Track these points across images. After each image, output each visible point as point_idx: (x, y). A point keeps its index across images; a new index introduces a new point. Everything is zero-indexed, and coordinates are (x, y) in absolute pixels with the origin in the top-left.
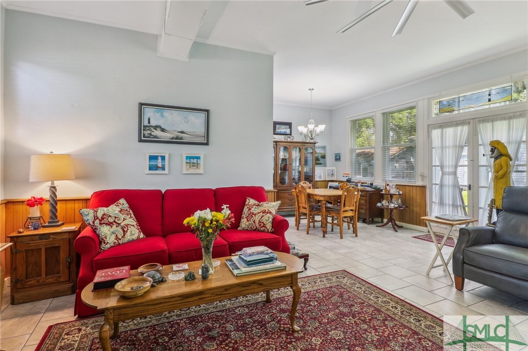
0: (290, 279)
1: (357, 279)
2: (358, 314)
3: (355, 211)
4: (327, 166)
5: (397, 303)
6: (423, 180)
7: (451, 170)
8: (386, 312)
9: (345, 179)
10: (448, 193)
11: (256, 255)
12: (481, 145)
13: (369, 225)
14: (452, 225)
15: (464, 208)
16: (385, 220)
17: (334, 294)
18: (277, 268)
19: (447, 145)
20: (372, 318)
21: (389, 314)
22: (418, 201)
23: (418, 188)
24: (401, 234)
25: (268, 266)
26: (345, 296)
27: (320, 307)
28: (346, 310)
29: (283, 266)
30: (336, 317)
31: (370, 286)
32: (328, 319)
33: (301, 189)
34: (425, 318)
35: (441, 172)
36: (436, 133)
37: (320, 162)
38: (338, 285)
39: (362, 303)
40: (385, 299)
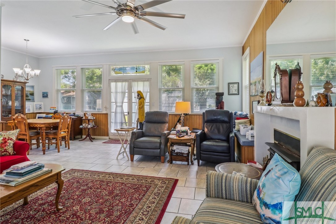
0: (56, 177)
1: (83, 171)
2: (93, 186)
3: (68, 132)
4: (35, 101)
5: (109, 175)
6: (106, 110)
7: (120, 105)
8: (106, 180)
9: (53, 111)
10: (119, 116)
11: (27, 167)
12: (133, 92)
13: (74, 141)
14: (129, 131)
15: (126, 124)
16: (84, 137)
17: (73, 183)
18: (46, 172)
19: (119, 91)
20: (101, 185)
21: (108, 180)
22: (104, 122)
23: (104, 115)
24: (95, 143)
25: (39, 172)
26: (81, 181)
27: (68, 192)
28: (85, 188)
29: (50, 170)
30: (82, 193)
31: (92, 172)
32: (77, 196)
33: (21, 120)
34: (124, 176)
35: (115, 106)
36: (113, 84)
37: (29, 98)
38: (73, 178)
39: (92, 181)
40: (103, 175)
